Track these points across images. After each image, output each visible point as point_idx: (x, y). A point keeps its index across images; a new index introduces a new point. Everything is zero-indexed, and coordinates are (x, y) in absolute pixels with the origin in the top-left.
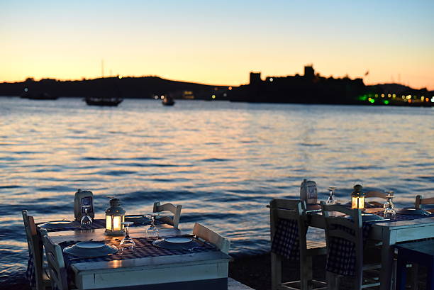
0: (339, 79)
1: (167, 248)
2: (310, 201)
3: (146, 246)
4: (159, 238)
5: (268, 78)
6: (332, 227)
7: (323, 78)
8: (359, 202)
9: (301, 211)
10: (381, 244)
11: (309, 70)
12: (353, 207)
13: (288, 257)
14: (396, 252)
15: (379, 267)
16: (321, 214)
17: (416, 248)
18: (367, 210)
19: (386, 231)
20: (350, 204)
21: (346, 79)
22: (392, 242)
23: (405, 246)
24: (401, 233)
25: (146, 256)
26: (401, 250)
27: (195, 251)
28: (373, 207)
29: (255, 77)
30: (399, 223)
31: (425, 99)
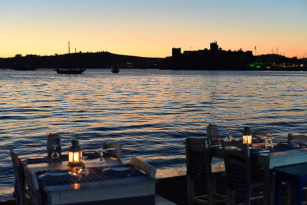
0: (235, 52)
1: (112, 174)
2: (214, 139)
3: (97, 173)
4: (107, 167)
5: (185, 52)
6: (228, 157)
7: (224, 51)
8: (248, 139)
9: (207, 146)
10: (264, 168)
11: (214, 46)
12: (244, 143)
13: (199, 179)
14: (274, 174)
15: (263, 184)
16: (221, 148)
17: (288, 171)
18: (254, 145)
19: (267, 159)
20: (242, 140)
21: (240, 52)
22: (271, 167)
23: (280, 170)
24: (278, 161)
25: (96, 181)
26: (277, 172)
27: (132, 176)
28: (258, 142)
29: (176, 51)
30: (276, 154)
31: (295, 66)
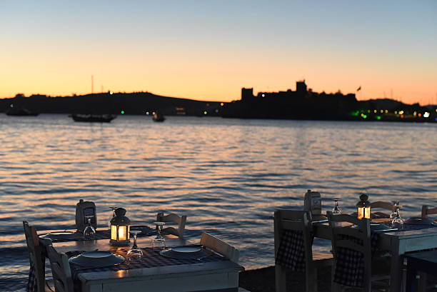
0: (331, 95)
1: (174, 257)
2: (315, 212)
3: (154, 256)
4: (166, 248)
5: (260, 94)
6: (338, 237)
7: (316, 94)
8: (365, 213)
9: (306, 221)
11: (301, 85)
12: (360, 218)
13: (293, 269)
14: (405, 263)
16: (328, 224)
17: (425, 257)
18: (373, 220)
19: (395, 240)
20: (356, 214)
21: (339, 95)
22: (401, 252)
23: (414, 256)
24: (411, 242)
25: (154, 266)
26: (410, 259)
27: (204, 260)
28: (378, 217)
29: (247, 92)
30: (407, 233)
31: (417, 114)
